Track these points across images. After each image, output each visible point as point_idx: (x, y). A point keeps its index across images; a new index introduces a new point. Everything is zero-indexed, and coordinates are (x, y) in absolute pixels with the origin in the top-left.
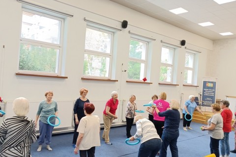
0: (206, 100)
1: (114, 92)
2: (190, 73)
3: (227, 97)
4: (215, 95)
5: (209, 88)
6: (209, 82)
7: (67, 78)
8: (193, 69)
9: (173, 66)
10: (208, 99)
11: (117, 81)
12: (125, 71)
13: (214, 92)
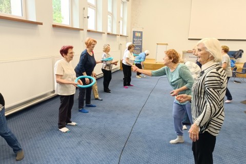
0: (136, 50)
4: (142, 44)
5: (137, 37)
6: (137, 32)
7: (41, 24)
8: (123, 19)
9: (112, 14)
10: (137, 48)
11: (83, 30)
12: (88, 17)
13: (141, 41)
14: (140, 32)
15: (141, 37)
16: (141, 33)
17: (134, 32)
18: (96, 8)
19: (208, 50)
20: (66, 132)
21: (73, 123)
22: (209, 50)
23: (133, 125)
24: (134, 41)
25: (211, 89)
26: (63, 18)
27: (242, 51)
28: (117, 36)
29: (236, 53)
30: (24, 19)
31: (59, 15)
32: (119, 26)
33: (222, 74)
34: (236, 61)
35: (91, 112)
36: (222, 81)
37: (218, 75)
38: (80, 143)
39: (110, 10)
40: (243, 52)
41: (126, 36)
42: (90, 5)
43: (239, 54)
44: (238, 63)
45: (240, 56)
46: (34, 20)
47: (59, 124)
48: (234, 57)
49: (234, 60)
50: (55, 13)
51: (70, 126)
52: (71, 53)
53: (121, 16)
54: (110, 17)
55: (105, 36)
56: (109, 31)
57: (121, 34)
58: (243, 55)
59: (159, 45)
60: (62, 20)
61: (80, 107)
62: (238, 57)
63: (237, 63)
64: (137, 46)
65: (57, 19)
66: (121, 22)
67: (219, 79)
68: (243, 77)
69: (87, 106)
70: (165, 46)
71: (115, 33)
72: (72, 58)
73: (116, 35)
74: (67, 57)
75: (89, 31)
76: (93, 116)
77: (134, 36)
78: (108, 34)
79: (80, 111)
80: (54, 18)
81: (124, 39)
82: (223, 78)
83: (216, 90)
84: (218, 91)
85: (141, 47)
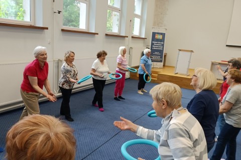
0: (155, 55)
1: (39, 48)
2: (137, 21)
3: (180, 50)
4: (163, 48)
5: (158, 40)
6: (158, 33)
8: (141, 17)
9: (121, 11)
10: (156, 53)
11: (47, 28)
13: (163, 45)
14: (161, 34)
15: (163, 40)
16: (163, 35)
17: (154, 34)
24: (152, 44)
28: (127, 38)
32: (131, 25)
41: (144, 38)
53: (139, 13)
64: (157, 51)
70: (190, 53)
77: (154, 39)
78: (107, 35)
85: (161, 52)
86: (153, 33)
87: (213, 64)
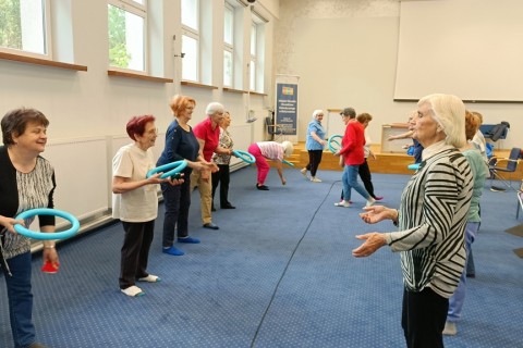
0: (284, 123)
3: (329, 111)
4: (296, 110)
5: (287, 97)
6: (287, 85)
7: (85, 69)
8: (256, 58)
9: (233, 49)
10: (286, 119)
11: (171, 81)
12: (182, 55)
13: (295, 105)
14: (292, 86)
15: (294, 97)
16: (295, 87)
17: (280, 87)
18: (199, 36)
19: (435, 118)
20: (136, 296)
21: (153, 278)
22: (437, 117)
23: (277, 279)
24: (279, 104)
25: (433, 198)
26: (130, 57)
27: (506, 125)
28: (245, 95)
29: (495, 130)
30: (48, 58)
31: (121, 51)
32: (248, 73)
33: (461, 168)
34: (495, 145)
35: (188, 254)
36: (460, 182)
37: (453, 171)
38: (165, 318)
39: (228, 39)
40: (509, 126)
41: (262, 95)
42: (187, 30)
43: (501, 131)
44: (499, 150)
45: (504, 134)
46: (71, 61)
47: (121, 280)
48: (491, 137)
49: (491, 143)
50: (113, 47)
51: (144, 284)
52: (152, 131)
53: (253, 52)
54: (230, 55)
55: (218, 93)
56: (227, 83)
57: (252, 89)
58: (510, 133)
59: (331, 114)
60: (128, 60)
61: (165, 244)
62: (499, 138)
63: (495, 150)
64: (287, 115)
65: (117, 59)
66: (252, 64)
67: (454, 179)
68: (511, 179)
69: (180, 241)
71: (239, 87)
72: (153, 141)
73: (241, 93)
74: (144, 140)
75: (184, 84)
76: (194, 263)
77: (280, 95)
78: (225, 90)
79: (165, 251)
80: (111, 57)
81: (259, 100)
82: (462, 177)
83: (443, 201)
84: (448, 204)
85: (294, 116)
86: (278, 85)
87: (384, 129)
